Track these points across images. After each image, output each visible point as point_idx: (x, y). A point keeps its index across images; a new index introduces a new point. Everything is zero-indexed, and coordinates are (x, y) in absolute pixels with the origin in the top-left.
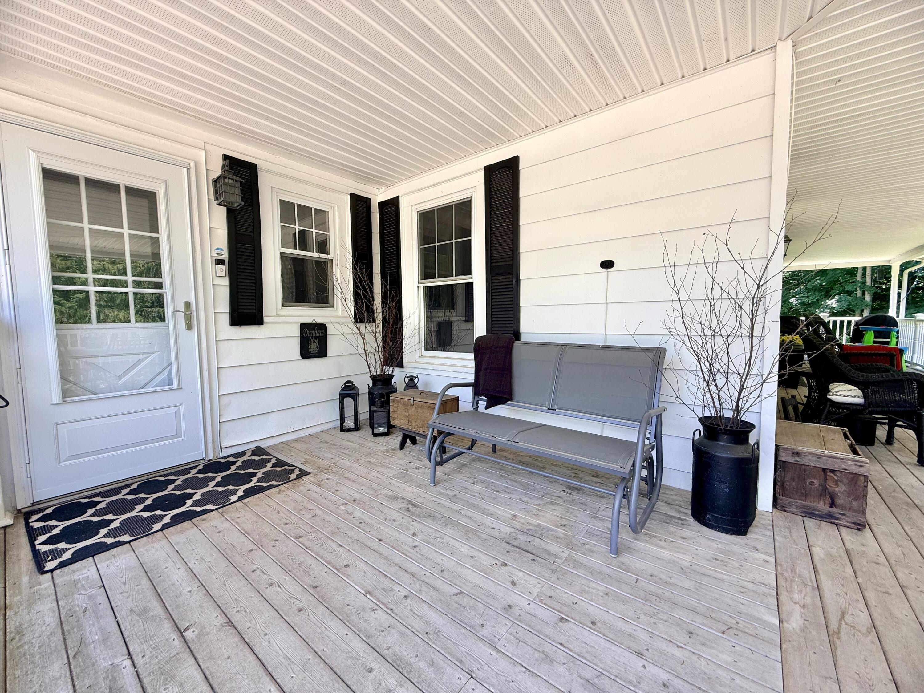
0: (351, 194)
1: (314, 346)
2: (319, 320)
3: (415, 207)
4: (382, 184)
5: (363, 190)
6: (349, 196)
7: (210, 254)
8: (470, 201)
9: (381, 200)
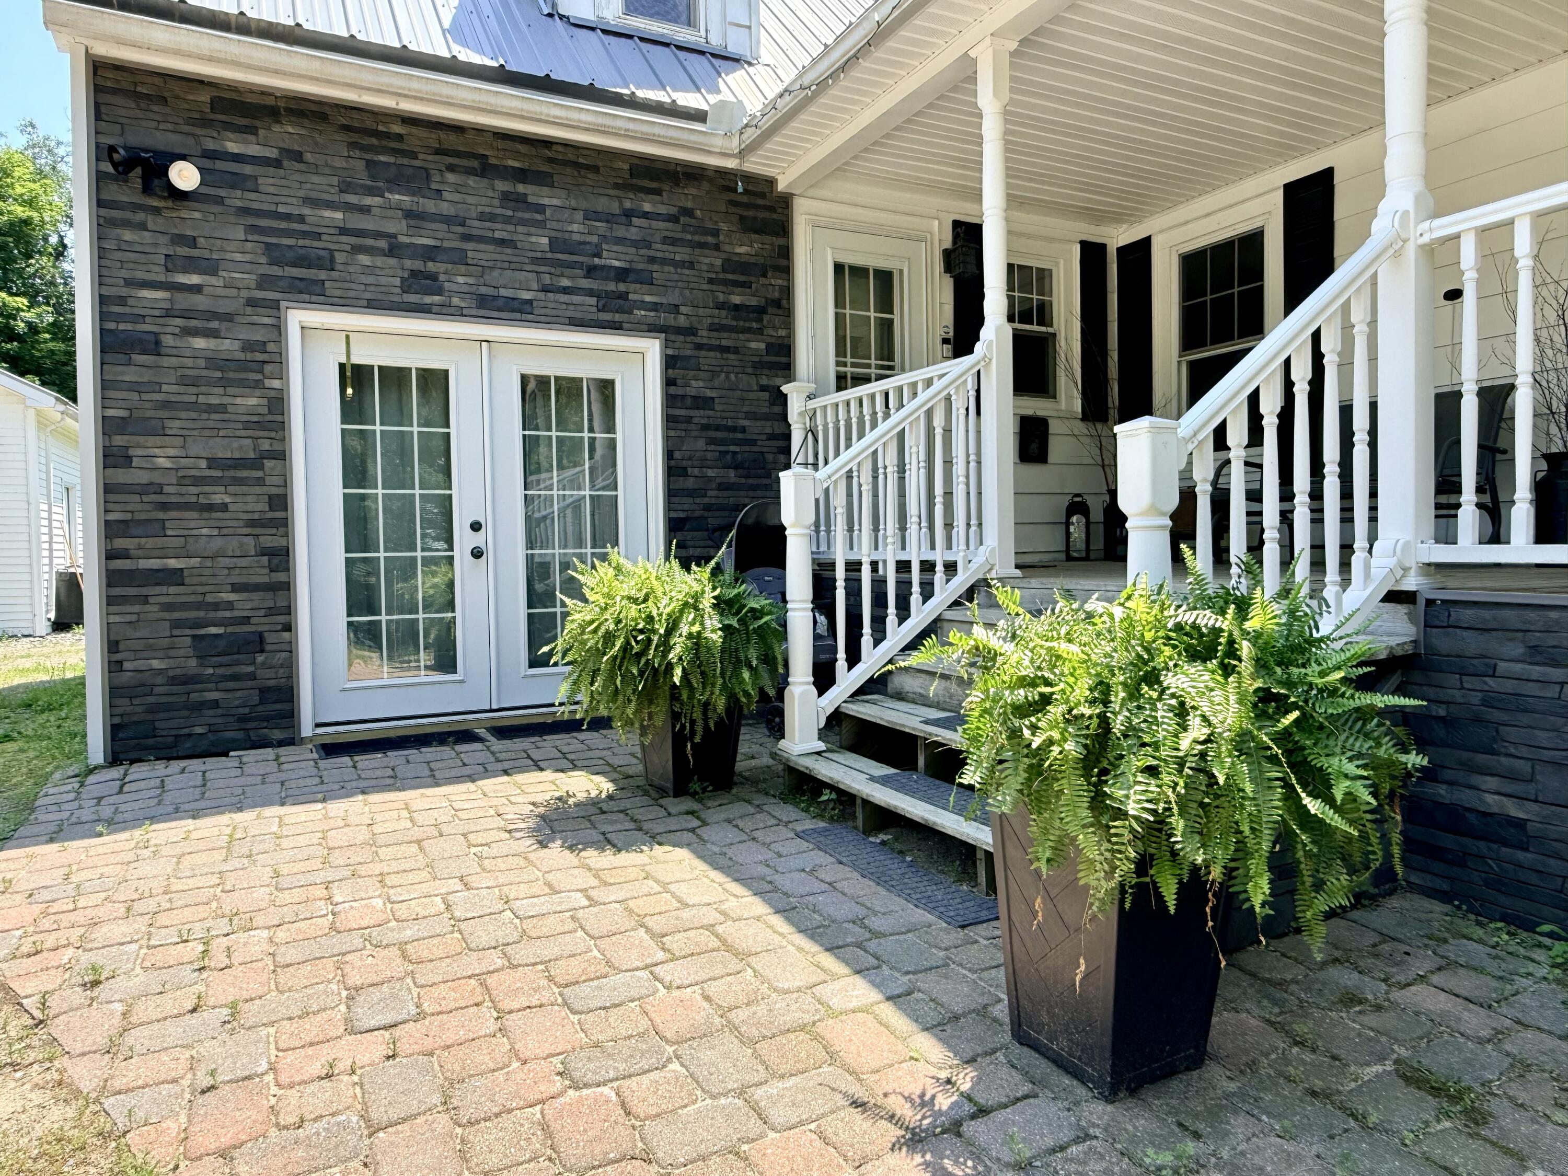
0: (1083, 243)
1: (1034, 447)
2: (1040, 413)
3: (1175, 249)
4: (1125, 221)
5: (1095, 234)
6: (1079, 246)
7: (939, 333)
8: (1262, 232)
9: (1121, 244)
